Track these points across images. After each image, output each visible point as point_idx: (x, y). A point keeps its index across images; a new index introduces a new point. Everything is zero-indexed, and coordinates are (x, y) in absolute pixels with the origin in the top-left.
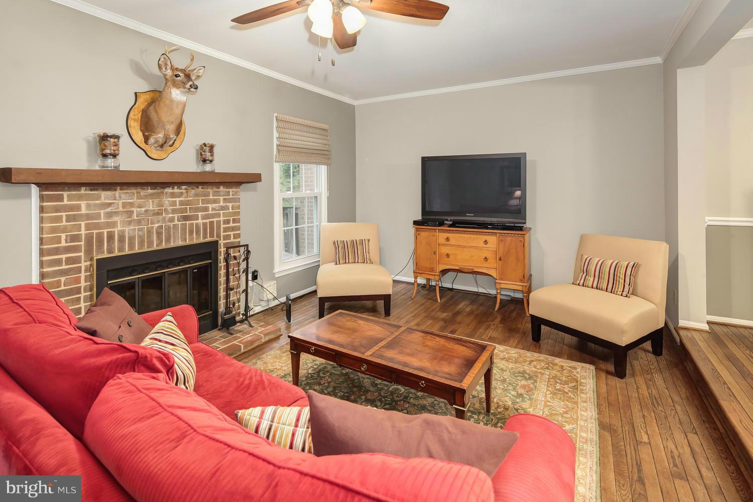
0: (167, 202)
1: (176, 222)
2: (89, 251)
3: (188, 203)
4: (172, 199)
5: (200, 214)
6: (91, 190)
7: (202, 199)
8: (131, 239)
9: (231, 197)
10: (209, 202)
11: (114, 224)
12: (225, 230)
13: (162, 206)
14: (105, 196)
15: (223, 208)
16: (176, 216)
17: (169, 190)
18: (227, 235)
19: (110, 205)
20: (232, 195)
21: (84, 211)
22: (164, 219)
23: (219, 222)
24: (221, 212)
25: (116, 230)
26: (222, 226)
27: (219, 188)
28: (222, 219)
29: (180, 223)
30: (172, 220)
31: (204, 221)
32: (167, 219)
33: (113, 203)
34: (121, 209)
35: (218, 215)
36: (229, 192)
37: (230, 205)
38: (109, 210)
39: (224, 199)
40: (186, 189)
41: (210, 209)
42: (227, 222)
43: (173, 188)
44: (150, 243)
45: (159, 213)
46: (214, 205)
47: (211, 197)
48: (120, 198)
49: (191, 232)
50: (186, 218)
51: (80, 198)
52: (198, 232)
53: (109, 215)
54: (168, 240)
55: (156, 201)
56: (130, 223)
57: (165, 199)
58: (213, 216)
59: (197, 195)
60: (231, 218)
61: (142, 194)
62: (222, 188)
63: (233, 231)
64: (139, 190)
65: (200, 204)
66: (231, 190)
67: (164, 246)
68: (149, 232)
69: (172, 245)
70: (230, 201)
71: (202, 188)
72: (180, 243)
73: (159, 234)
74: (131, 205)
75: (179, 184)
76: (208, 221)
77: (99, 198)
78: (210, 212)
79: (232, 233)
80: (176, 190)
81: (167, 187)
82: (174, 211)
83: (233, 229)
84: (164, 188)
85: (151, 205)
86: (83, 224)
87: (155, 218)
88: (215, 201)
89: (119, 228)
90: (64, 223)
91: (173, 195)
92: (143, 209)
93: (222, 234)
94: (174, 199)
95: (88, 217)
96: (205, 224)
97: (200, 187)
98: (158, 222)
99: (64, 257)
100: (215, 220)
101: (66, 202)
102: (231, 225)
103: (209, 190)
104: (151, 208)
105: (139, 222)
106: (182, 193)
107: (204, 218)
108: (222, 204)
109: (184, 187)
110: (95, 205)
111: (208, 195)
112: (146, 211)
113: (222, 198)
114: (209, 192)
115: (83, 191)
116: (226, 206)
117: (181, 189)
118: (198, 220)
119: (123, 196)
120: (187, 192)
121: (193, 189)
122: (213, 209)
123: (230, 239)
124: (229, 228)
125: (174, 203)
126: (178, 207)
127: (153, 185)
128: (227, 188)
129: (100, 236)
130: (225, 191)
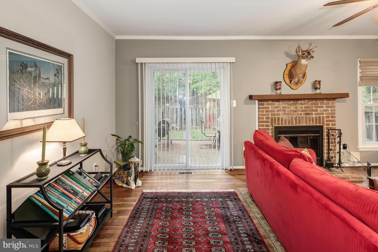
0: (299, 107)
1: (303, 115)
2: (272, 123)
3: (308, 107)
4: (301, 106)
5: (314, 113)
6: (272, 102)
7: (314, 106)
8: (285, 120)
9: (330, 105)
10: (318, 107)
11: (279, 114)
12: (327, 121)
13: (297, 108)
14: (277, 104)
15: (325, 110)
16: (303, 113)
17: (300, 102)
18: (328, 124)
19: (278, 107)
20: (331, 104)
21: (270, 109)
22: (298, 114)
23: (323, 117)
24: (325, 112)
25: (280, 117)
26: (325, 119)
27: (323, 101)
28: (325, 115)
29: (304, 116)
30: (301, 114)
31: (316, 116)
32: (299, 114)
33: (279, 107)
34: (282, 109)
35: (323, 114)
36: (329, 103)
37: (330, 109)
38: (278, 109)
39: (326, 106)
40: (307, 101)
41: (319, 111)
42: (328, 117)
43: (301, 101)
44: (292, 123)
45: (295, 111)
46: (321, 109)
47: (319, 105)
48: (281, 105)
49: (310, 120)
50: (307, 114)
51: (269, 104)
52: (313, 121)
53: (278, 111)
54: (299, 123)
55: (295, 106)
56: (285, 114)
57: (298, 105)
58: (320, 114)
59: (312, 104)
60: (330, 116)
61: (289, 103)
62: (325, 101)
63: (331, 122)
64: (288, 102)
65: (314, 108)
66: (330, 102)
67: (298, 125)
68: (292, 118)
69: (301, 125)
70: (329, 107)
71: (315, 101)
72: (305, 125)
73: (296, 120)
74: (285, 107)
75: (304, 99)
76: (318, 116)
77: (274, 105)
78: (319, 112)
79: (331, 123)
80: (303, 102)
81: (299, 101)
82: (302, 111)
83: (331, 121)
84: (298, 101)
85: (293, 108)
86: (270, 113)
87: (294, 113)
88: (321, 107)
89: (281, 116)
90: (265, 113)
91: (301, 104)
92: (290, 109)
93: (325, 123)
94: (302, 106)
95: (272, 111)
96: (316, 118)
97: (314, 100)
98: (295, 115)
99: (265, 124)
100: (321, 116)
101: (265, 106)
102: (330, 119)
103: (318, 102)
104: (293, 109)
105: (288, 114)
106: (305, 103)
107: (315, 114)
108: (325, 108)
109: (306, 101)
110: (274, 107)
111: (318, 104)
112: (291, 110)
113: (325, 106)
114: (318, 103)
115: (270, 102)
116: (327, 109)
117: (305, 101)
118: (313, 115)
119: (282, 104)
120: (308, 103)
121: (310, 101)
122: (320, 111)
123: (330, 126)
124: (329, 120)
125: (302, 107)
126: (303, 109)
127: (293, 100)
128: (328, 101)
129: (275, 118)
130: (327, 102)
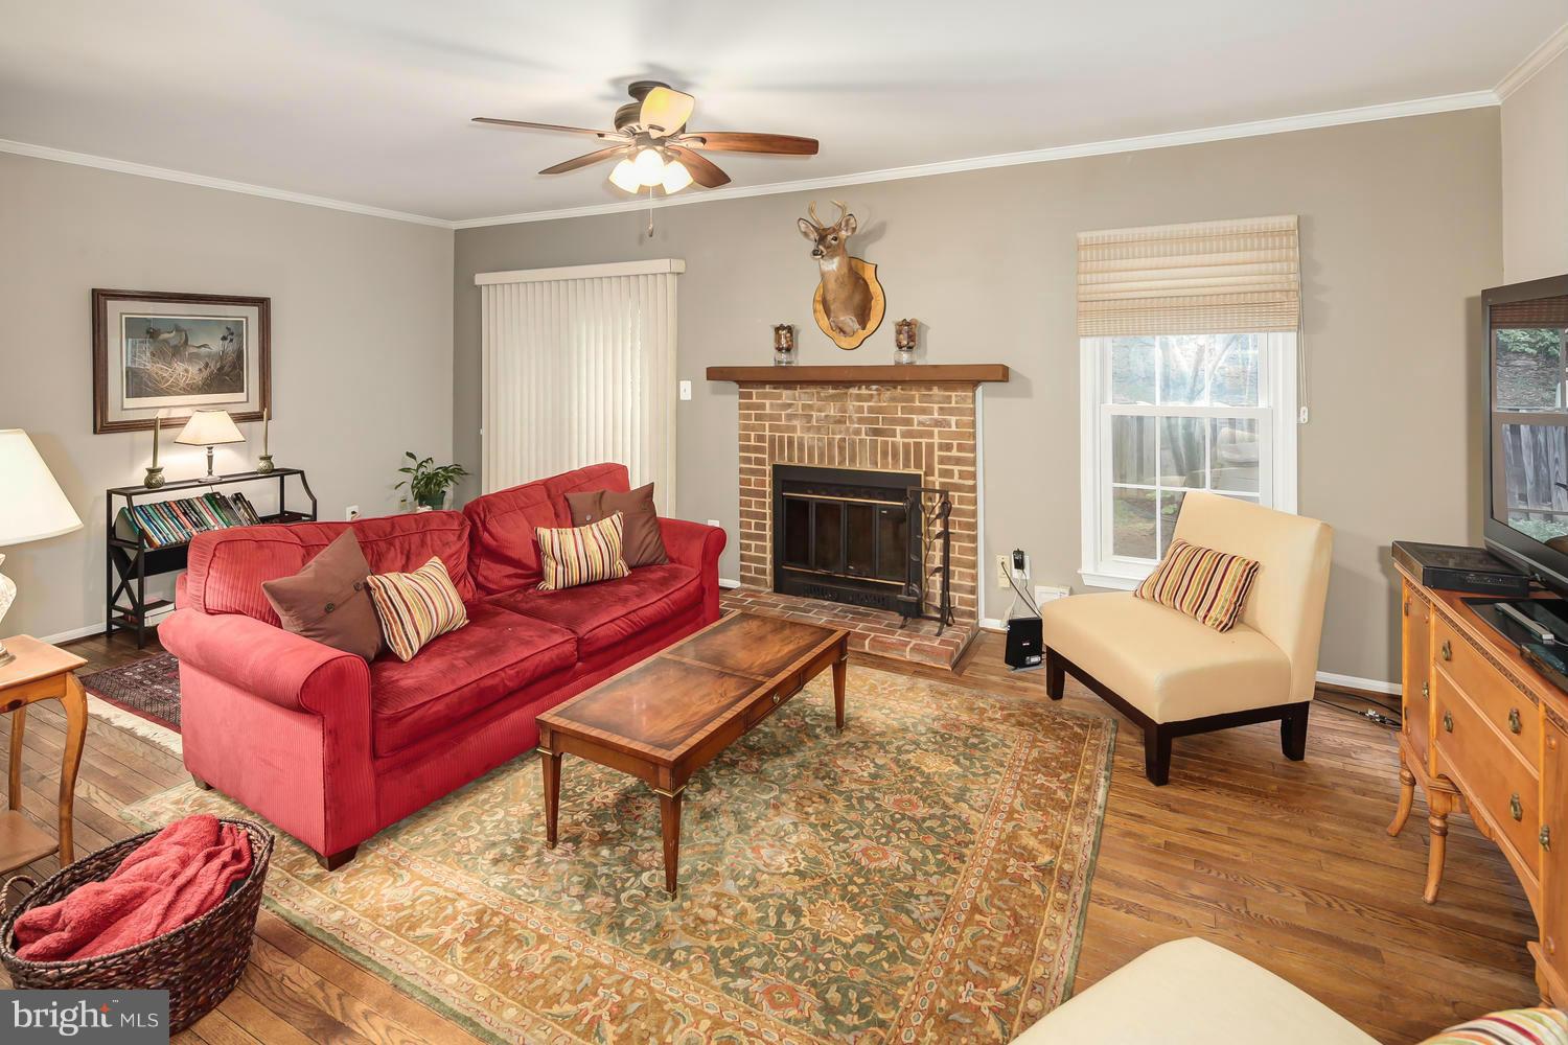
0: (851, 407)
1: (863, 436)
2: (772, 456)
3: (879, 410)
4: (859, 403)
5: (898, 428)
6: (775, 388)
7: (902, 407)
8: (811, 449)
9: (953, 405)
10: (912, 411)
11: (793, 429)
12: (942, 461)
13: (845, 412)
14: (786, 395)
15: (937, 423)
16: (863, 427)
17: (854, 391)
18: (947, 470)
19: (790, 405)
20: (957, 403)
21: (768, 411)
22: (848, 429)
23: (930, 447)
24: (936, 430)
25: (796, 436)
26: (937, 453)
27: (931, 389)
28: (936, 440)
29: (868, 438)
30: (858, 432)
31: (906, 440)
32: (851, 430)
33: (792, 404)
34: (800, 412)
35: (931, 435)
36: (951, 396)
37: (953, 419)
38: (789, 411)
39: (941, 408)
40: (877, 390)
41: (916, 423)
42: (948, 447)
43: (860, 388)
44: (831, 459)
45: (841, 421)
46: (923, 418)
47: (917, 404)
48: (799, 398)
49: (885, 454)
50: (877, 432)
51: (765, 396)
52: (895, 456)
53: (790, 417)
54: (853, 460)
55: (838, 404)
56: (809, 429)
57: (849, 402)
58: (921, 434)
59: (893, 399)
60: (955, 443)
61: (822, 394)
62: (936, 390)
63: (957, 464)
64: (819, 390)
65: (899, 413)
66: (953, 394)
67: (847, 466)
68: (830, 444)
69: (858, 467)
70: (952, 411)
71: (902, 389)
72: (868, 467)
73: (842, 449)
74: (810, 407)
75: (868, 383)
76: (911, 441)
77: (779, 397)
78: (915, 427)
79: (956, 469)
80: (864, 391)
81: (851, 387)
82: (861, 421)
83: (958, 461)
84: (848, 388)
85: (832, 410)
86: (767, 424)
87: (838, 427)
88: (923, 411)
89: (799, 434)
90: (753, 422)
91: (859, 398)
92: (823, 414)
93: (937, 467)
94: (861, 404)
95: (771, 417)
96: (906, 446)
97: (899, 387)
98: (840, 432)
99: (753, 455)
100: (924, 441)
101: (754, 400)
102: (954, 453)
103: (913, 393)
104: (832, 413)
105: (819, 430)
106: (872, 395)
107: (903, 436)
108: (936, 416)
109: (874, 387)
110: (778, 405)
111: (912, 400)
112: (826, 416)
113: (936, 406)
114: (914, 396)
115: (768, 389)
116: (944, 420)
117: (870, 390)
118: (895, 437)
119: (802, 395)
120: (879, 395)
121: (888, 390)
122: (920, 423)
123: (953, 478)
124: (949, 458)
125: (860, 410)
126: (866, 415)
127: (836, 384)
128: (946, 389)
129: (781, 439)
130: (943, 396)
